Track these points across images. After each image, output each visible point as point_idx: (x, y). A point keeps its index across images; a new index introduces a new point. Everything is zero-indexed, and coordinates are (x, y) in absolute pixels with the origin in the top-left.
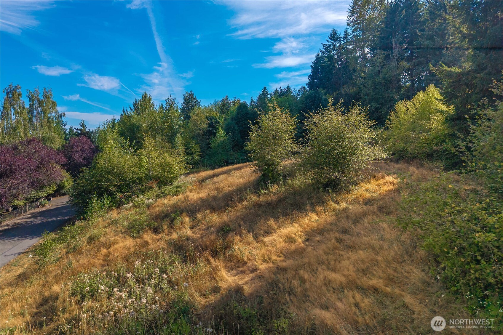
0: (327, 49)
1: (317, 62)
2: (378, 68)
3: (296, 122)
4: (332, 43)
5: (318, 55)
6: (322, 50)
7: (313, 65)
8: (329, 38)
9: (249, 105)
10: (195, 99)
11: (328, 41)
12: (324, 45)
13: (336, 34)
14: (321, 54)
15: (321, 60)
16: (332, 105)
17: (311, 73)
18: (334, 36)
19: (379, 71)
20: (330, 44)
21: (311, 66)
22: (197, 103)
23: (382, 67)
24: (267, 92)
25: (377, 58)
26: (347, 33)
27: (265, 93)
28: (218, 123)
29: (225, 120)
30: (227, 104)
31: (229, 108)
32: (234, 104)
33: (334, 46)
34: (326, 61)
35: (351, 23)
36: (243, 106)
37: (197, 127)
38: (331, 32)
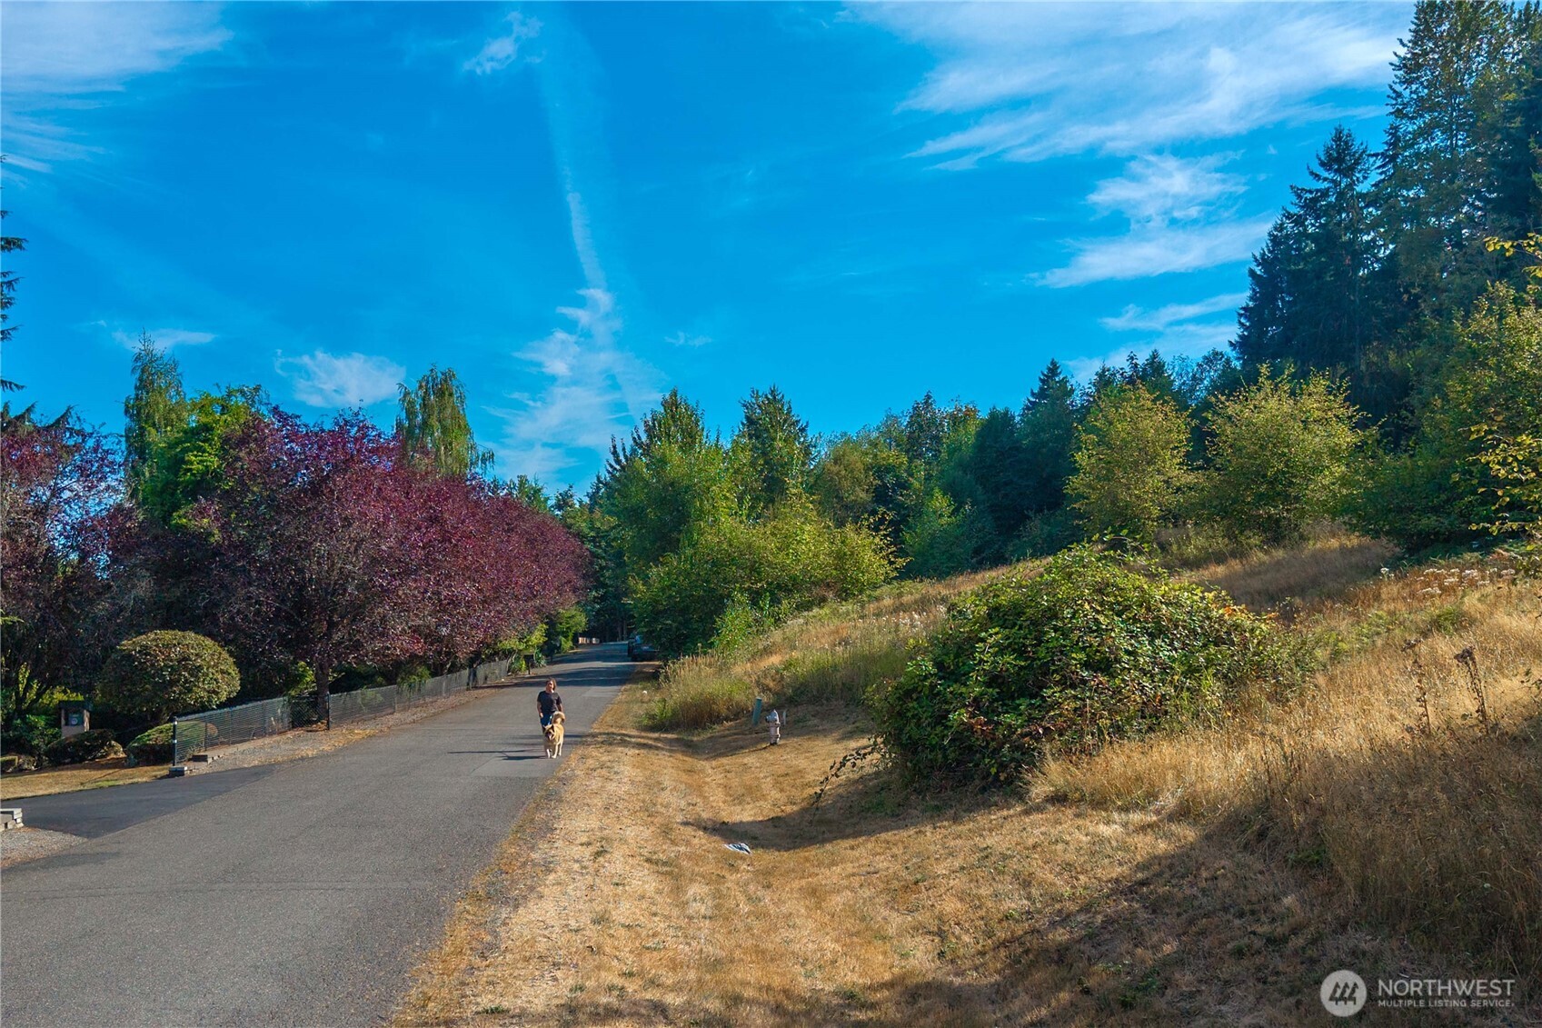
0: (1311, 205)
1: (1275, 258)
3: (1189, 424)
4: (1333, 181)
5: (1280, 228)
6: (1294, 210)
7: (1258, 270)
8: (1322, 164)
9: (1018, 419)
10: (788, 415)
11: (1317, 177)
12: (1298, 192)
13: (1348, 148)
14: (1289, 225)
15: (1289, 248)
16: (1268, 378)
17: (1252, 298)
18: (1341, 157)
20: (1326, 185)
21: (1252, 273)
22: (796, 431)
24: (1064, 382)
26: (1398, 139)
27: (1052, 385)
28: (905, 489)
29: (928, 478)
30: (932, 422)
31: (937, 439)
32: (957, 420)
33: (1341, 195)
34: (1312, 253)
35: (1405, 105)
36: (998, 423)
37: (840, 499)
38: (1328, 140)
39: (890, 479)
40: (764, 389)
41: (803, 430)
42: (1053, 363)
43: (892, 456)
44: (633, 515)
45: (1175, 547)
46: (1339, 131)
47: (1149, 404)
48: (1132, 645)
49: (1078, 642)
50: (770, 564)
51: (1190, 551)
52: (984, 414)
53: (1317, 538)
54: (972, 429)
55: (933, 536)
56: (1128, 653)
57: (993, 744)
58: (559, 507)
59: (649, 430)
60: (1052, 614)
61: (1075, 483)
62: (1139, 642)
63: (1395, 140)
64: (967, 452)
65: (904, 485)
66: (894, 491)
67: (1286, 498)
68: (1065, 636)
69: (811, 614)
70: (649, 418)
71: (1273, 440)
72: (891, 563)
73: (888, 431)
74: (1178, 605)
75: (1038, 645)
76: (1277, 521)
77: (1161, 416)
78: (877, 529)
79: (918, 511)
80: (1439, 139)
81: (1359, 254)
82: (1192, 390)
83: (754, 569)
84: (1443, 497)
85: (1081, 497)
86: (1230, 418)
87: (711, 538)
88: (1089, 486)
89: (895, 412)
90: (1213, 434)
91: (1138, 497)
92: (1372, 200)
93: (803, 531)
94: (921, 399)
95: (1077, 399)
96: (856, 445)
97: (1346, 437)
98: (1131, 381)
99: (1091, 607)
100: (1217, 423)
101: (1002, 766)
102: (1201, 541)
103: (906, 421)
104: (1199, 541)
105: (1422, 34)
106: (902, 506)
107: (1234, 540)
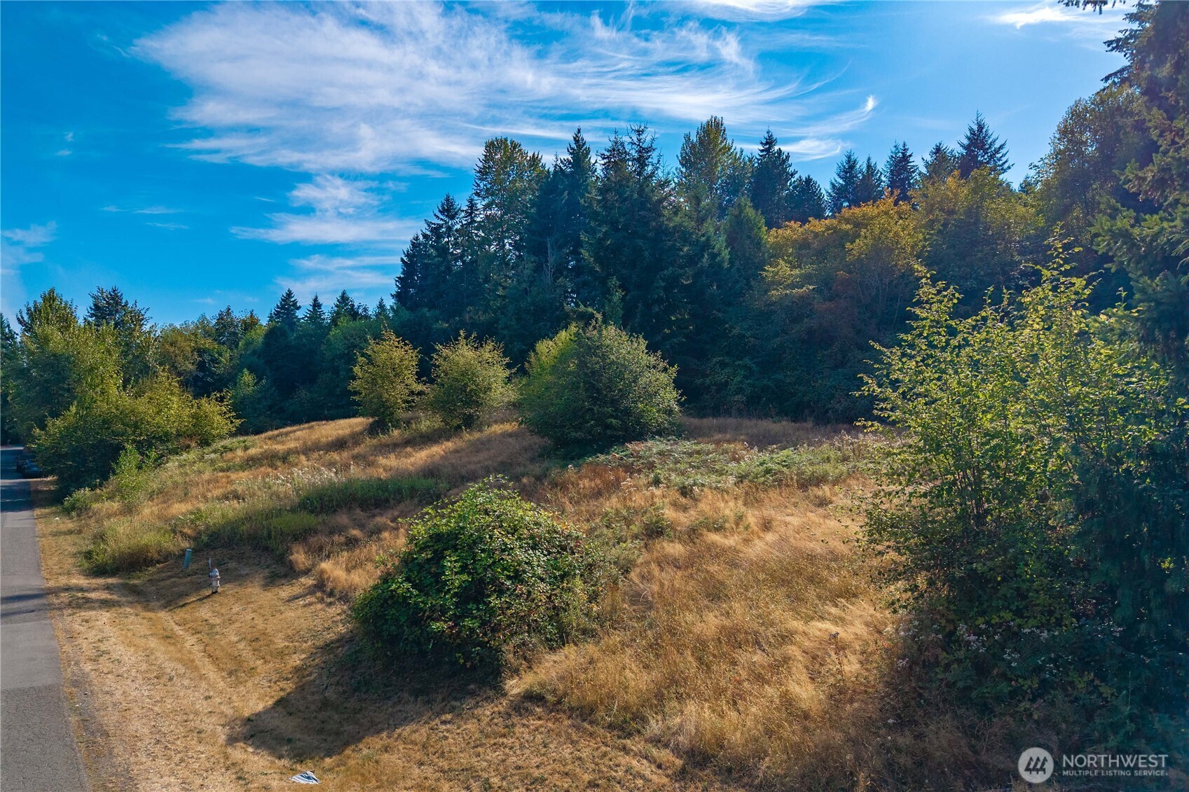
0: (435, 231)
2: (524, 285)
4: (445, 221)
5: (417, 239)
6: (426, 231)
7: (405, 259)
8: (440, 211)
10: (126, 307)
11: (437, 217)
12: (429, 223)
13: (452, 205)
14: (421, 237)
15: (421, 250)
16: (464, 338)
18: (448, 210)
19: (526, 289)
20: (442, 222)
21: (402, 259)
23: (531, 284)
24: (295, 303)
25: (524, 268)
28: (217, 363)
30: (231, 324)
31: (234, 333)
32: (247, 324)
33: (449, 228)
34: (433, 256)
35: (481, 190)
38: (443, 199)
39: (207, 357)
40: (106, 288)
42: (289, 291)
43: (208, 343)
45: (414, 425)
46: (448, 197)
47: (396, 344)
48: (527, 558)
50: (149, 424)
51: (424, 428)
52: (264, 323)
54: (258, 332)
55: (244, 398)
56: (526, 563)
60: (481, 539)
61: (354, 385)
62: (529, 555)
64: (259, 346)
65: (214, 361)
66: (210, 365)
67: (476, 404)
68: (491, 556)
69: (181, 457)
71: (468, 372)
72: (232, 422)
73: (203, 325)
74: (538, 524)
77: (403, 352)
78: (222, 402)
83: (137, 427)
84: (579, 421)
85: (356, 393)
86: (445, 358)
88: (362, 387)
89: (206, 315)
90: (436, 366)
91: (393, 396)
92: (463, 233)
93: (172, 401)
94: (224, 309)
96: (182, 333)
97: (503, 373)
99: (500, 533)
100: (438, 360)
101: (467, 659)
103: (214, 322)
104: (427, 423)
105: (488, 158)
106: (214, 373)
107: (447, 424)
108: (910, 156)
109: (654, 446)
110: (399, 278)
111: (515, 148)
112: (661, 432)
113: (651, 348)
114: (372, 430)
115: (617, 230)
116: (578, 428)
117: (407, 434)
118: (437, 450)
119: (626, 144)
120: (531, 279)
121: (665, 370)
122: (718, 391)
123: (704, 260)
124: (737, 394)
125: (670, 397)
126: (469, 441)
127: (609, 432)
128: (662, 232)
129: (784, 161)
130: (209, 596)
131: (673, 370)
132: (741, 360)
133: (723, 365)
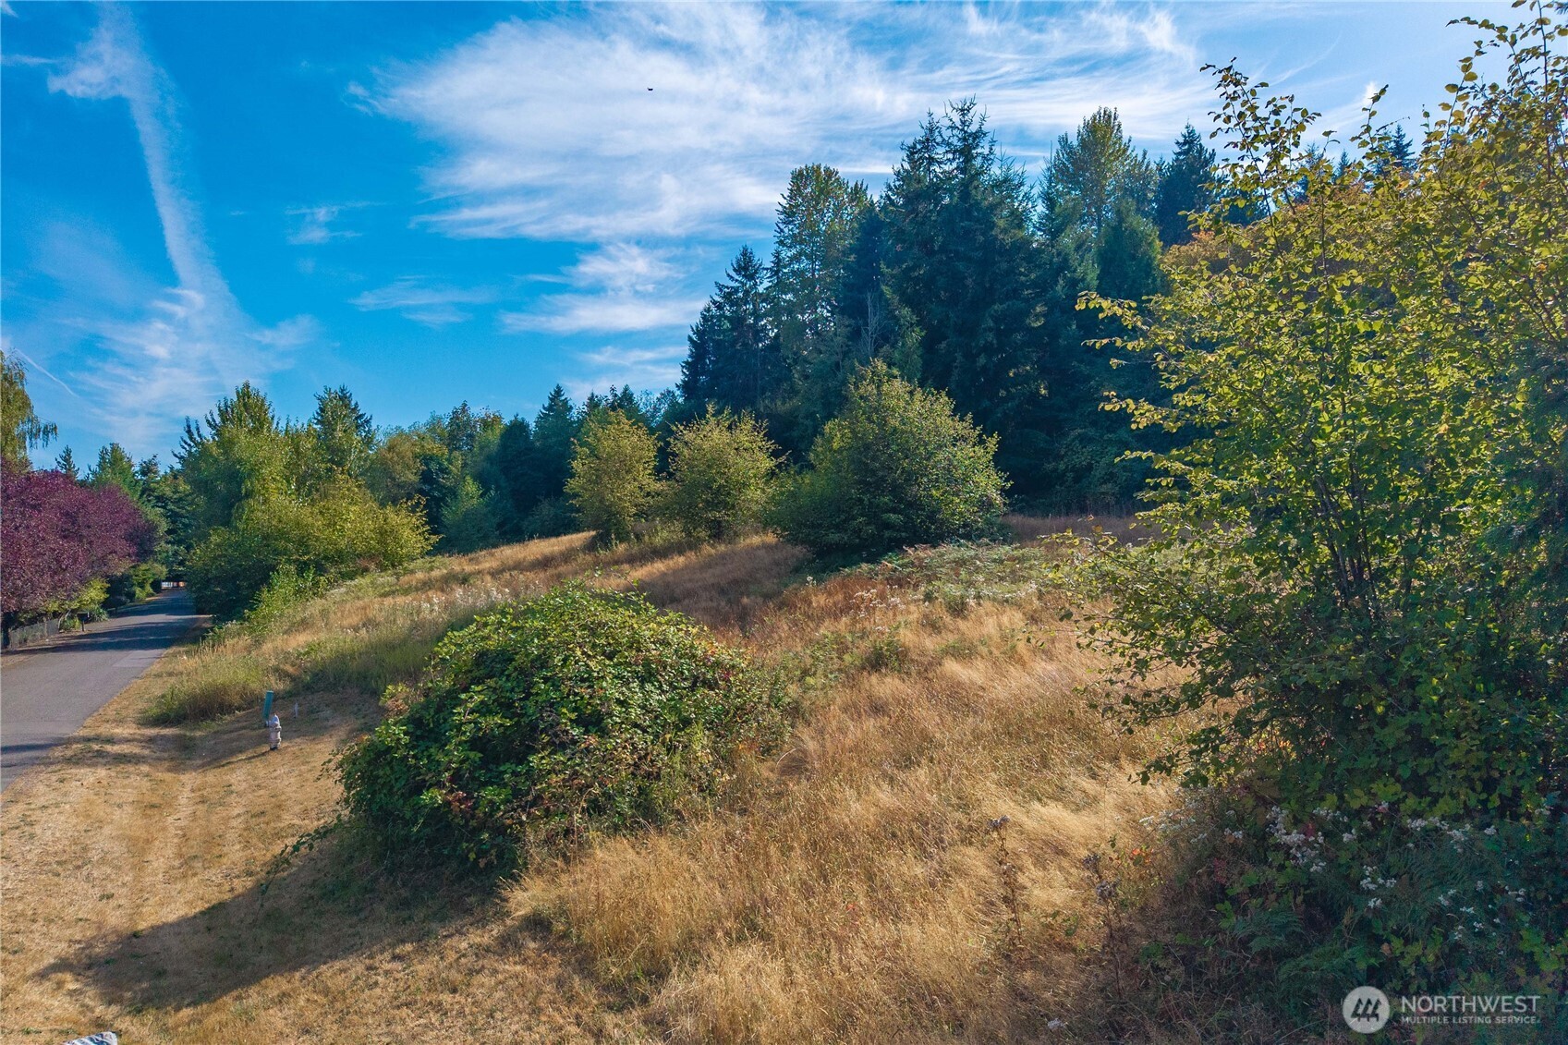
0: (728, 297)
1: (705, 330)
2: (835, 358)
3: (656, 445)
4: (742, 282)
5: (708, 310)
6: (718, 299)
7: (694, 337)
8: (735, 270)
9: (532, 426)
10: (354, 410)
11: (731, 277)
12: (721, 287)
13: (750, 261)
14: (714, 309)
15: (714, 324)
16: (713, 414)
17: (690, 356)
18: (746, 267)
19: (837, 363)
20: (737, 284)
21: (690, 339)
22: (361, 422)
23: (845, 354)
24: (565, 401)
25: (835, 334)
26: (779, 261)
27: (558, 404)
28: (445, 473)
29: (465, 465)
30: (467, 424)
31: (471, 436)
32: (487, 424)
33: (747, 293)
34: (728, 330)
35: (786, 238)
36: (518, 428)
37: (394, 479)
38: (738, 254)
39: (434, 467)
40: (335, 388)
41: (367, 422)
42: (558, 387)
43: (435, 447)
44: (202, 486)
45: (646, 538)
46: (745, 249)
47: (627, 428)
48: (623, 694)
49: (568, 695)
50: (317, 539)
51: (658, 541)
52: (507, 420)
53: (747, 535)
54: (497, 432)
55: (466, 514)
56: (619, 702)
57: (473, 823)
58: (144, 473)
59: (222, 414)
60: (542, 662)
61: (572, 485)
62: (629, 689)
63: (778, 261)
64: (494, 448)
65: (443, 470)
66: (437, 475)
67: (726, 506)
68: (557, 688)
69: (353, 583)
70: (222, 405)
71: (717, 461)
72: (426, 540)
73: (434, 426)
74: (666, 643)
75: (526, 698)
76: (719, 522)
77: (635, 438)
78: (414, 511)
79: (453, 492)
80: (805, 264)
81: (758, 333)
82: (653, 416)
83: (302, 543)
84: (843, 517)
85: (575, 496)
86: (686, 443)
87: (261, 516)
88: (582, 488)
89: (439, 413)
90: (674, 454)
91: (620, 499)
92: (765, 298)
93: (348, 511)
94: (459, 406)
95: (574, 415)
96: (408, 437)
97: (767, 464)
98: (613, 408)
99: (584, 653)
100: (677, 447)
101: (481, 854)
102: (665, 534)
103: (447, 421)
104: (664, 534)
105: (795, 192)
106: (443, 487)
107: (689, 534)
108: (1408, 145)
109: (950, 551)
110: (687, 363)
111: (830, 177)
112: (969, 533)
113: (959, 411)
114: (591, 547)
115: (931, 253)
116: (838, 528)
117: (635, 549)
118: (659, 566)
119: (943, 129)
120: (845, 349)
121: (981, 442)
122: (1077, 480)
123: (1059, 288)
124: (1105, 483)
125: (989, 484)
126: (710, 556)
127: (887, 534)
128: (992, 248)
129: (1207, 162)
130: (263, 754)
131: (992, 443)
132: (1114, 432)
133: (1084, 440)
